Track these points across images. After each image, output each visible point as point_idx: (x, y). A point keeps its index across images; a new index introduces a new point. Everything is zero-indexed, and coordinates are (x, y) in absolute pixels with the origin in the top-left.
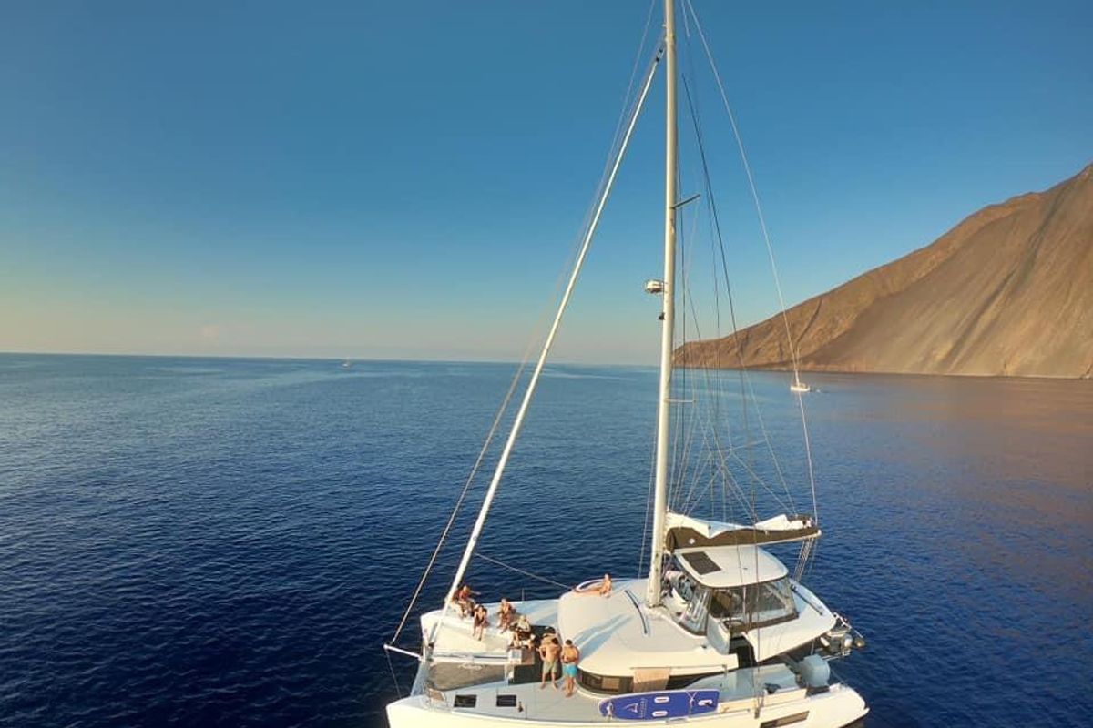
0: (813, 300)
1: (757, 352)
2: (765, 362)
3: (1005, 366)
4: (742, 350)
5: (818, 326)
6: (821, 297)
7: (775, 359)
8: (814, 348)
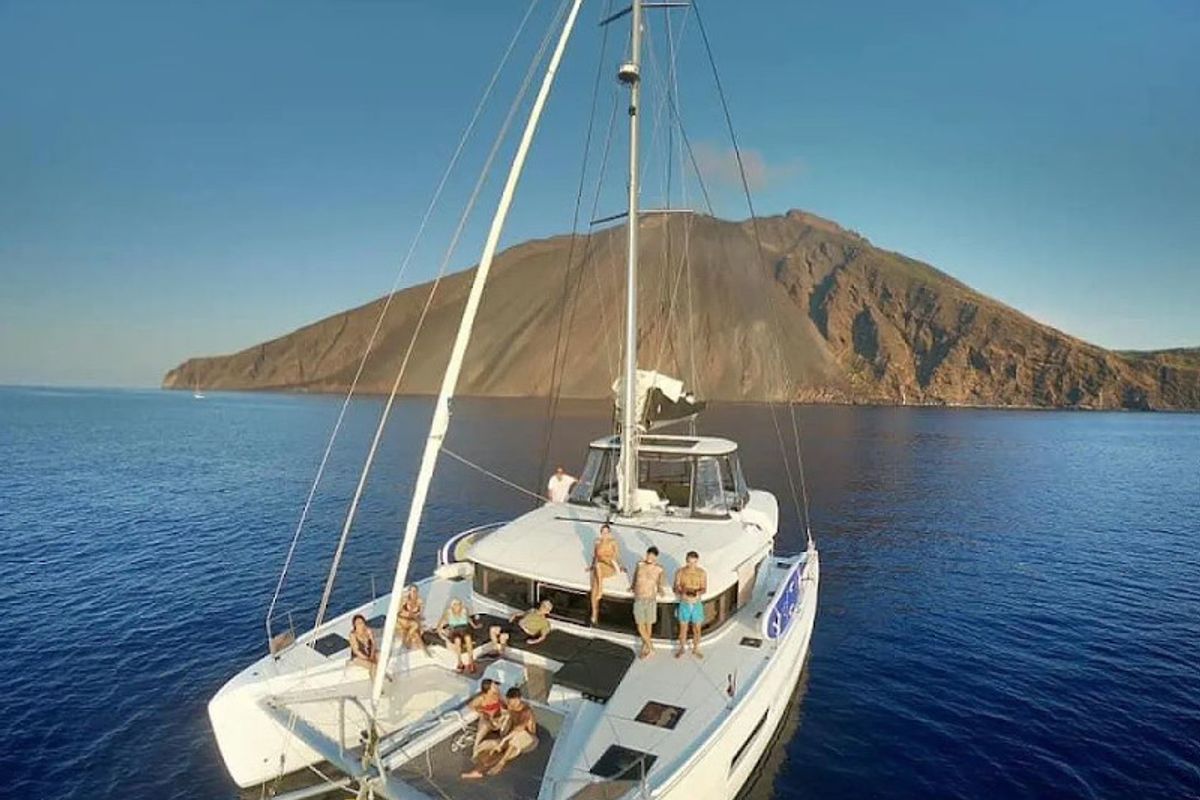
0: (338, 316)
1: (274, 372)
2: (283, 383)
3: (536, 388)
4: (256, 369)
5: (342, 344)
6: (348, 313)
7: (293, 379)
8: (337, 368)
